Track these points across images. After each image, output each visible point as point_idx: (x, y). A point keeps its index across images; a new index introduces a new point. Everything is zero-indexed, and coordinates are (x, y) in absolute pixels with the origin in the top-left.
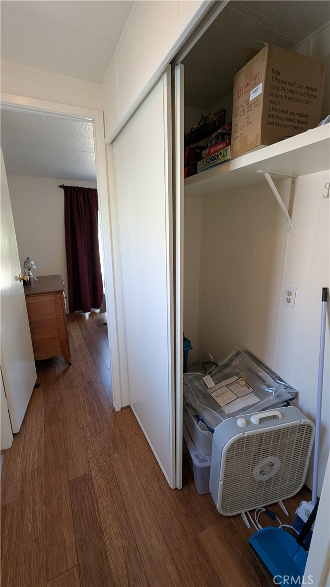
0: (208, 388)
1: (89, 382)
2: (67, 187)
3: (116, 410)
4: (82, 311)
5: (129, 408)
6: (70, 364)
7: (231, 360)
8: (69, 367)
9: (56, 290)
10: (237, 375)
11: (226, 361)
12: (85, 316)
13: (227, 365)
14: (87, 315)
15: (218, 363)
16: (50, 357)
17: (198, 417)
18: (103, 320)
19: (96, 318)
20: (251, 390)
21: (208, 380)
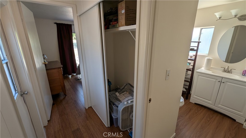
0: (117, 96)
1: (75, 101)
2: (58, 23)
3: (86, 108)
4: (68, 75)
5: (91, 107)
6: (66, 95)
7: (124, 87)
8: (65, 97)
9: (58, 67)
10: (126, 91)
11: (123, 87)
12: (69, 77)
13: (123, 88)
14: (70, 76)
15: (120, 88)
16: (57, 93)
17: (114, 104)
18: (77, 78)
19: (74, 77)
20: (130, 95)
21: (117, 94)
